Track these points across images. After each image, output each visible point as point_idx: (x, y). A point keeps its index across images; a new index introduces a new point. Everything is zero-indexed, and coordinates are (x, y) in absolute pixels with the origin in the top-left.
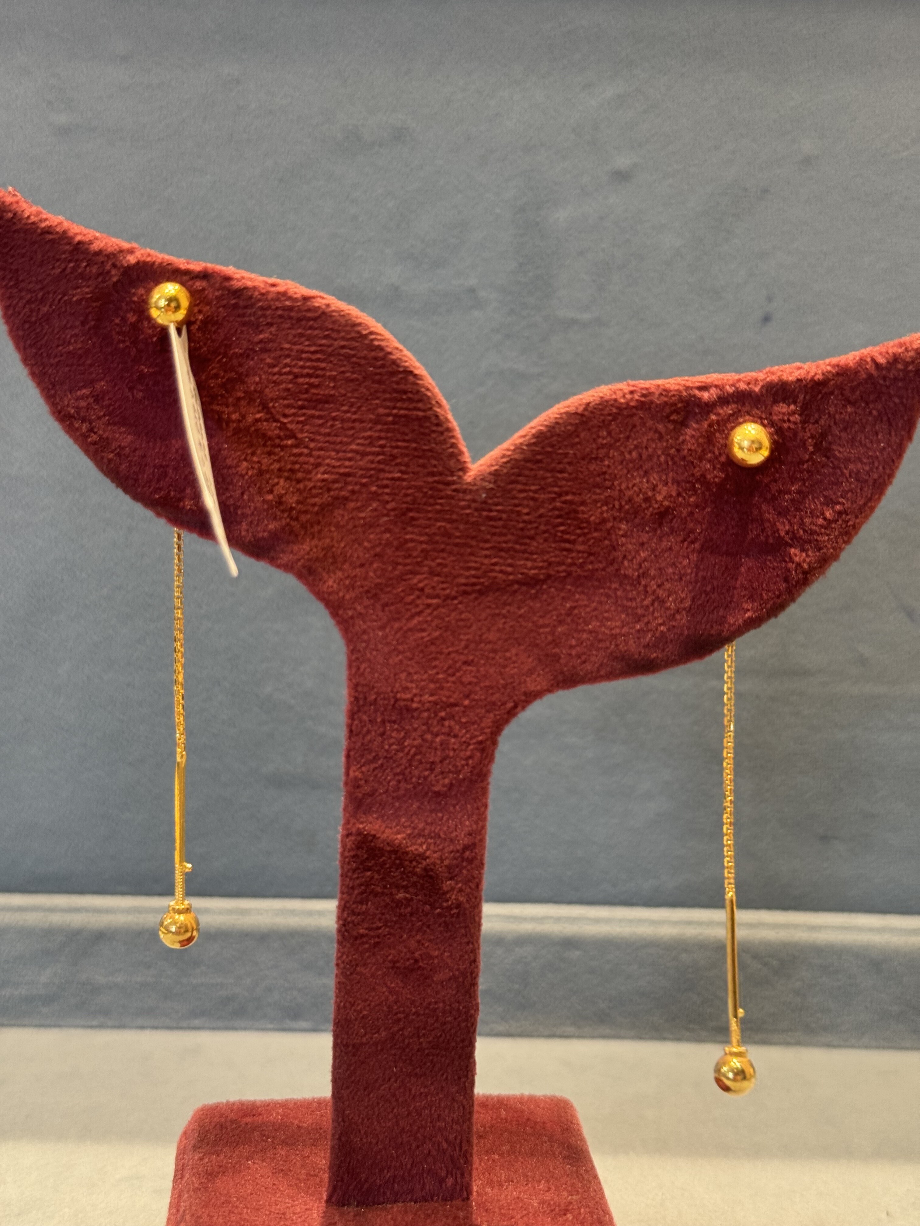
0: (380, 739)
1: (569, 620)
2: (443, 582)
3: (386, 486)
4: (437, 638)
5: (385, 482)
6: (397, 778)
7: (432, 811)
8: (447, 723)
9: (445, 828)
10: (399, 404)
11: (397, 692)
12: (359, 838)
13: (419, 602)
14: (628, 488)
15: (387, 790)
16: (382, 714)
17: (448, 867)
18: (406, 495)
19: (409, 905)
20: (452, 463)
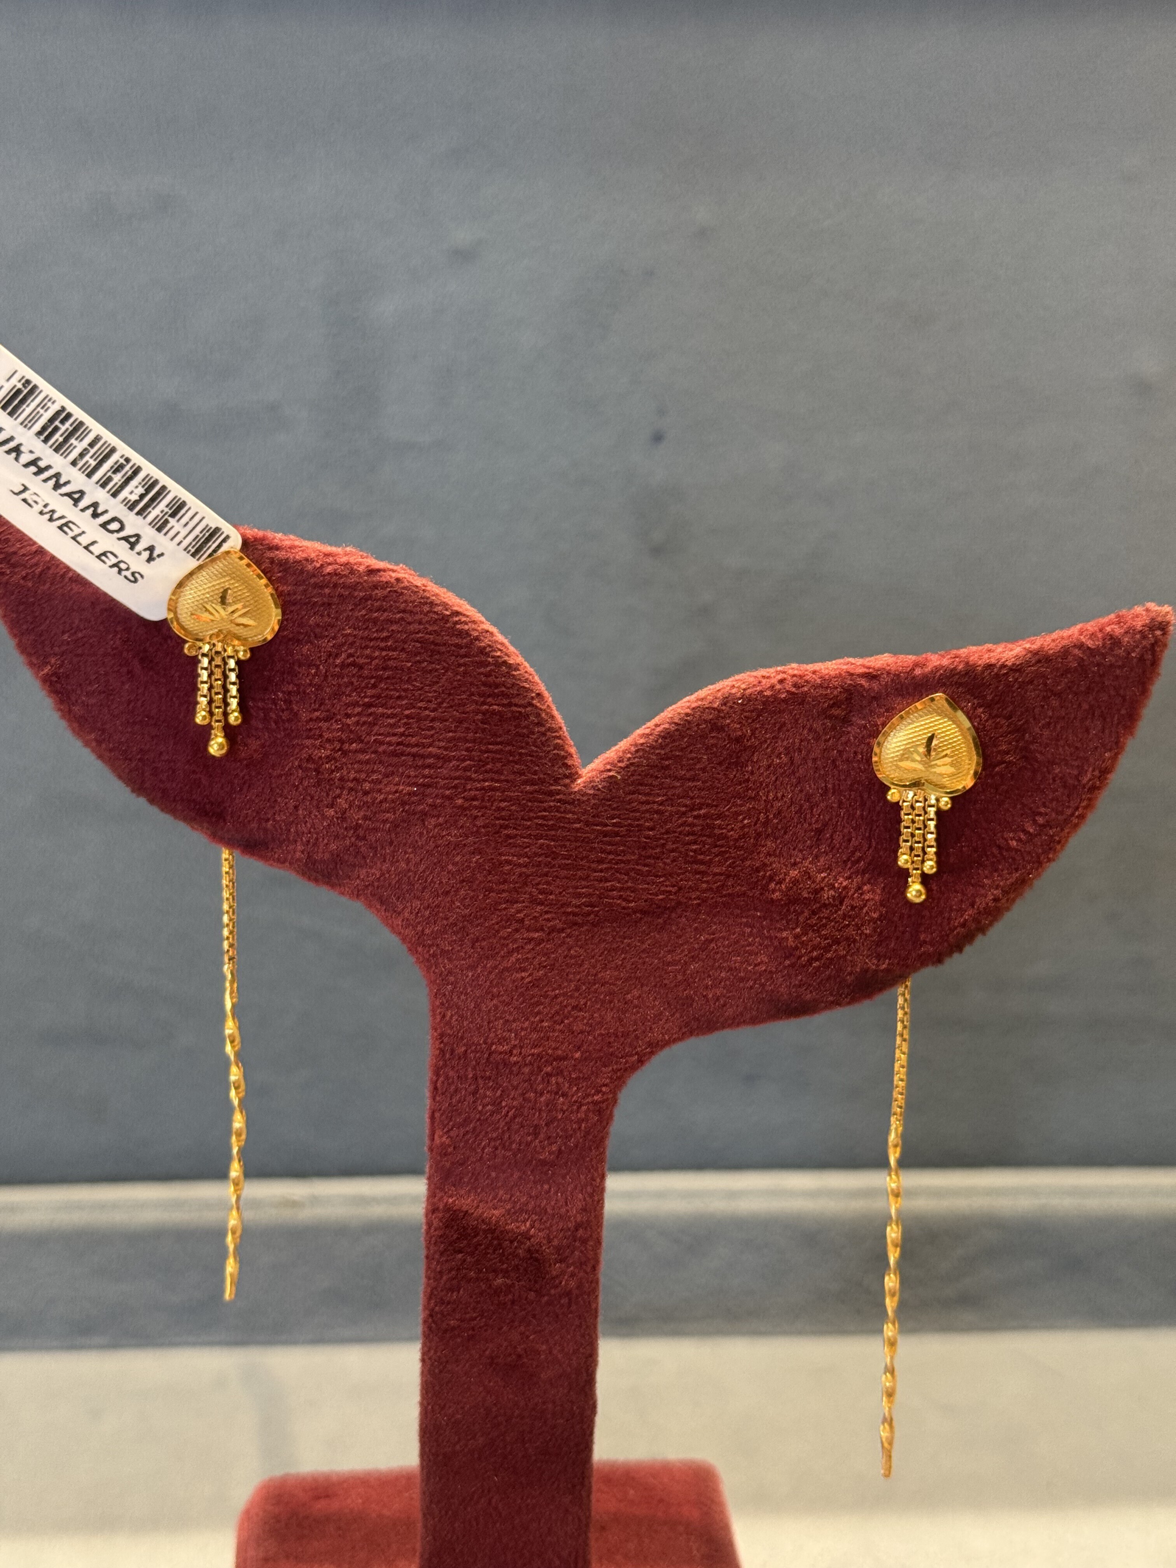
0: (471, 1099)
1: (703, 956)
2: (547, 912)
3: (474, 799)
4: (539, 979)
5: (473, 793)
6: (492, 1144)
7: (535, 1182)
8: (553, 1080)
9: (553, 1203)
10: (489, 700)
11: (492, 1044)
12: (447, 1215)
13: (517, 936)
14: (776, 798)
15: (481, 1157)
16: (474, 1069)
17: (558, 1249)
18: (499, 809)
19: (510, 1292)
20: (556, 769)
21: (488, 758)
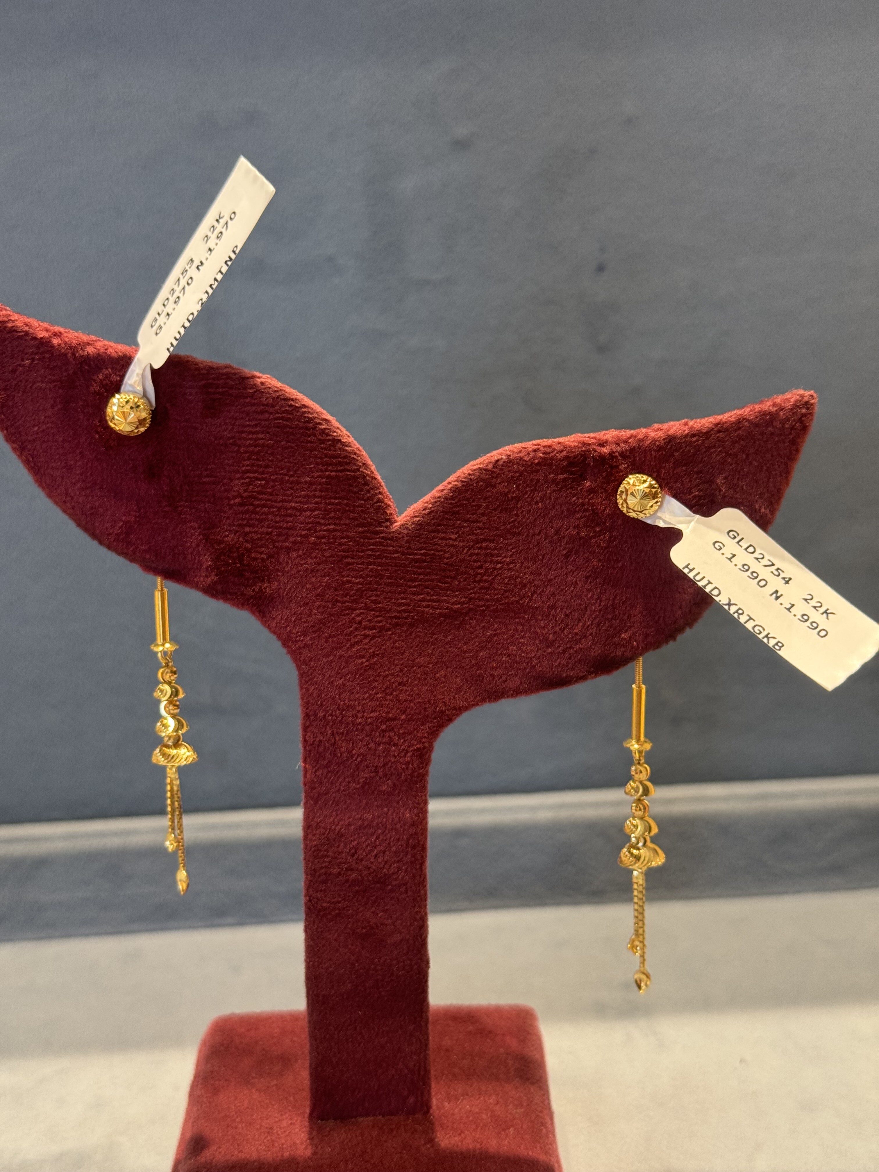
3: (323, 537)
5: (322, 533)
7: (378, 807)
9: (390, 821)
10: (330, 468)
13: (357, 633)
20: (379, 515)
21: (331, 508)
